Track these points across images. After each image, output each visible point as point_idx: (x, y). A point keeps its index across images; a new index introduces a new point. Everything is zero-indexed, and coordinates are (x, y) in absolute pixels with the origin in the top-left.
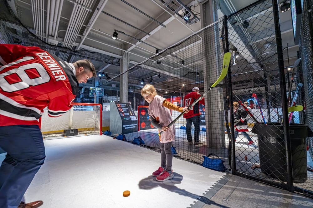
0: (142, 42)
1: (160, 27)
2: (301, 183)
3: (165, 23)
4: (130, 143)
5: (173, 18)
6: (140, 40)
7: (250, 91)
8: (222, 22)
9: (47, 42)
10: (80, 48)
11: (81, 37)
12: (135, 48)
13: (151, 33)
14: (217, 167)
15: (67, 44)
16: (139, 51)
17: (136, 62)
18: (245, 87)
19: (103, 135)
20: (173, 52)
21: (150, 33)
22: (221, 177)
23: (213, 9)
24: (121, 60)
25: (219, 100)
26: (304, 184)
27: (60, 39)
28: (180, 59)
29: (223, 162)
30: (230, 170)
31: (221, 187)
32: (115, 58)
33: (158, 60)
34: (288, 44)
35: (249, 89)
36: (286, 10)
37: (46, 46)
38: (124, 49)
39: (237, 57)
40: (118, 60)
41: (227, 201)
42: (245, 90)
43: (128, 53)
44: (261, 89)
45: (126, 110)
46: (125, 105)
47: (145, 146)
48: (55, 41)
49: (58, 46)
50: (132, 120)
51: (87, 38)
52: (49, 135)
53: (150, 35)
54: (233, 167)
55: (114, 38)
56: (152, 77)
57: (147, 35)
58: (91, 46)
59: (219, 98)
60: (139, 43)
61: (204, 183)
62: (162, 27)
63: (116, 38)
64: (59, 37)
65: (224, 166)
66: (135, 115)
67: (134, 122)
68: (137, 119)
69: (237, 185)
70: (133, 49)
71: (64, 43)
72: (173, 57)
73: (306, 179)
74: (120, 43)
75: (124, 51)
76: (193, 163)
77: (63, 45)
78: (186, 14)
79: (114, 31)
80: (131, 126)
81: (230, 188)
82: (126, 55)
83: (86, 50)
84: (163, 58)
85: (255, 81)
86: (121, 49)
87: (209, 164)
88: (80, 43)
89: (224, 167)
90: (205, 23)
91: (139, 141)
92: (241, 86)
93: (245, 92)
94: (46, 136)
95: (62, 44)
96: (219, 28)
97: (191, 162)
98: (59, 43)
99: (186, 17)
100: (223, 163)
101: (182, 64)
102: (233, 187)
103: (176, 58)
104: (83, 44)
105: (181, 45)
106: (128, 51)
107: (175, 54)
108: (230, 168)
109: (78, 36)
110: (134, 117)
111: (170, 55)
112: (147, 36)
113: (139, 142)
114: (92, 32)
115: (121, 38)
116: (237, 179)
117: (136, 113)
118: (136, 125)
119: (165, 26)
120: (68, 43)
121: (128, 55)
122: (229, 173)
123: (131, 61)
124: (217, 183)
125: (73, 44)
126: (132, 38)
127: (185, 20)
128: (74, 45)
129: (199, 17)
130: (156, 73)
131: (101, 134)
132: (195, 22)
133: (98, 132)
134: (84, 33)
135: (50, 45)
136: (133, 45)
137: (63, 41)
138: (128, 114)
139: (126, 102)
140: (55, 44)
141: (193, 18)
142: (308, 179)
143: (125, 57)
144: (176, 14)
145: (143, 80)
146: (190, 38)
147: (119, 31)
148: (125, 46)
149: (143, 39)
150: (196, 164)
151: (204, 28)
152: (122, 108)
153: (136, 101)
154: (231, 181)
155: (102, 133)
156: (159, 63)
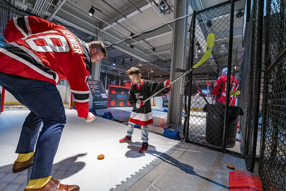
0: (118, 23)
1: (137, 12)
2: (230, 148)
3: (142, 9)
4: (100, 117)
5: (149, 5)
6: (116, 22)
7: (205, 82)
8: (191, 17)
9: (12, 4)
10: (52, 19)
11: (54, 7)
12: (110, 29)
13: (128, 16)
14: (174, 136)
15: (37, 11)
16: (114, 32)
17: (110, 43)
18: (202, 78)
19: (73, 109)
20: (146, 39)
21: (126, 16)
22: (176, 143)
23: (185, 4)
24: (95, 38)
25: (181, 85)
26: (232, 148)
27: (29, 4)
28: (152, 46)
29: (179, 132)
30: (183, 139)
31: (176, 150)
32: (89, 35)
33: (132, 44)
34: (238, 46)
35: (204, 81)
36: (240, 18)
37: (12, 8)
38: (99, 28)
39: (199, 51)
40: (92, 38)
41: (180, 158)
42: (202, 81)
43: (103, 32)
44: (213, 82)
45: (97, 88)
46: (97, 82)
47: (114, 120)
48: (24, 5)
49: (26, 12)
50: (103, 97)
51: (61, 9)
52: (13, 106)
53: (126, 18)
54: (186, 137)
55: (91, 14)
56: (124, 59)
57: (124, 17)
58: (65, 19)
59: (181, 83)
60: (115, 24)
61: (163, 147)
62: (139, 12)
63: (92, 14)
64: (28, 2)
65: (179, 135)
66: (105, 93)
67: (104, 99)
68: (107, 97)
69: (188, 149)
70: (109, 29)
71: (34, 10)
72: (146, 43)
73: (234, 145)
74: (96, 21)
75: (100, 30)
76: (155, 134)
77: (33, 12)
78: (162, 4)
79: (91, 7)
80: (101, 103)
81: (182, 150)
82: (101, 34)
83: (58, 22)
84: (136, 43)
85: (210, 74)
86: (97, 27)
87: (168, 134)
88: (52, 13)
89: (179, 137)
90: (177, 15)
91: (109, 115)
92: (199, 77)
93: (201, 82)
94: (10, 106)
95: (31, 11)
96: (188, 24)
97: (154, 133)
98: (28, 9)
99: (161, 7)
100: (179, 134)
101: (153, 51)
102: (185, 150)
103: (148, 44)
104: (55, 15)
105: (155, 31)
106: (103, 30)
107: (148, 41)
108: (183, 137)
109: (51, 5)
110: (105, 95)
111: (143, 40)
112: (124, 19)
113: (109, 117)
114: (66, 4)
115: (98, 16)
116: (188, 145)
117: (107, 91)
118: (106, 102)
119: (141, 12)
120: (39, 10)
121: (102, 34)
122: (183, 141)
123: (105, 41)
124: (173, 147)
125: (45, 12)
126: (109, 18)
127: (160, 9)
128: (46, 14)
129: (173, 9)
130: (128, 56)
131: (71, 109)
132: (169, 13)
133: (67, 107)
134: (58, 3)
135: (17, 9)
136: (109, 25)
137: (33, 7)
138: (99, 92)
139: (97, 80)
140: (23, 9)
141: (168, 8)
142: (235, 146)
143: (100, 36)
144: (153, 2)
145: (115, 61)
146: (163, 26)
147: (96, 8)
148: (101, 25)
149: (120, 21)
150: (157, 135)
151: (176, 19)
152: (94, 85)
153: (108, 80)
154: (184, 146)
155: (72, 107)
156: (132, 47)
